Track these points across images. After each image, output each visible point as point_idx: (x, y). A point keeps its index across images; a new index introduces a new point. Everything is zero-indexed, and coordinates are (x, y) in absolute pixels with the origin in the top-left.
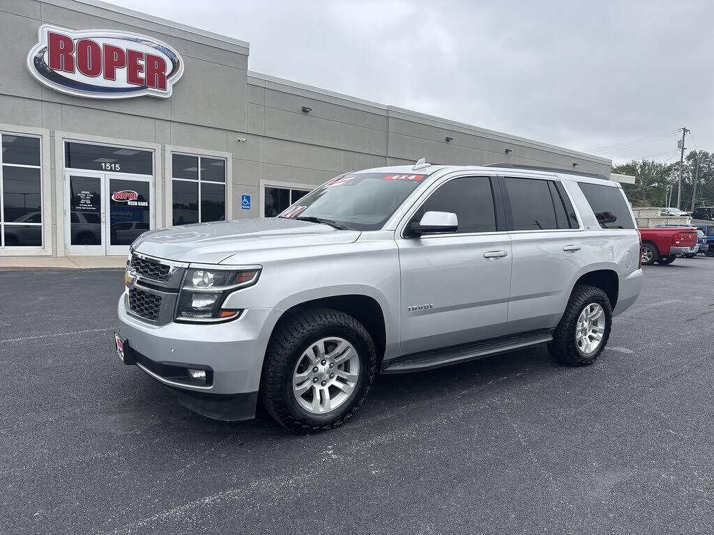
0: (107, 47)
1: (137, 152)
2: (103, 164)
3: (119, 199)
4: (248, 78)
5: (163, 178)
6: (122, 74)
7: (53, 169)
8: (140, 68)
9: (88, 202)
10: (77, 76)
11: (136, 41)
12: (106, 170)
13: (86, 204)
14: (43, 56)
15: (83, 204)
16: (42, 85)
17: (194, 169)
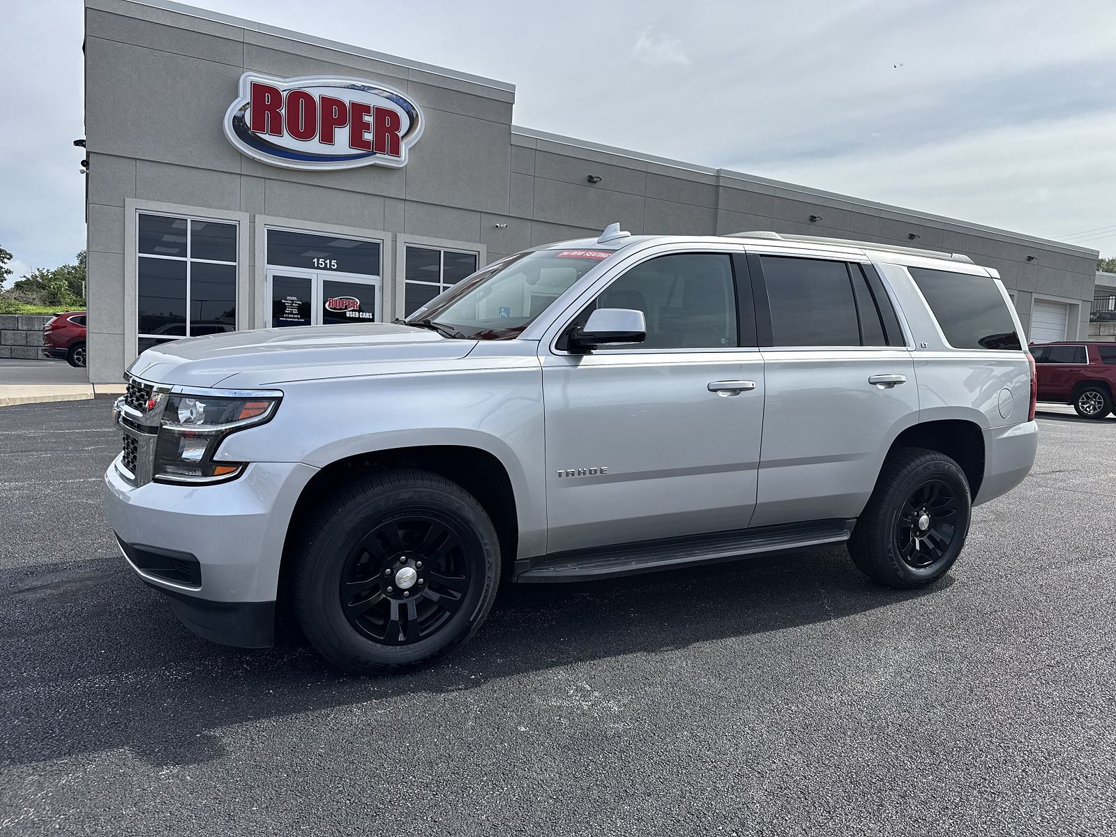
0: (324, 100)
1: (358, 243)
2: (316, 260)
3: (335, 309)
4: (512, 135)
5: (394, 280)
6: (342, 135)
7: (252, 266)
8: (367, 126)
9: (295, 311)
10: (286, 140)
11: (363, 89)
12: (318, 268)
13: (291, 313)
14: (243, 116)
15: (289, 314)
16: (242, 155)
17: (434, 268)
